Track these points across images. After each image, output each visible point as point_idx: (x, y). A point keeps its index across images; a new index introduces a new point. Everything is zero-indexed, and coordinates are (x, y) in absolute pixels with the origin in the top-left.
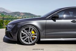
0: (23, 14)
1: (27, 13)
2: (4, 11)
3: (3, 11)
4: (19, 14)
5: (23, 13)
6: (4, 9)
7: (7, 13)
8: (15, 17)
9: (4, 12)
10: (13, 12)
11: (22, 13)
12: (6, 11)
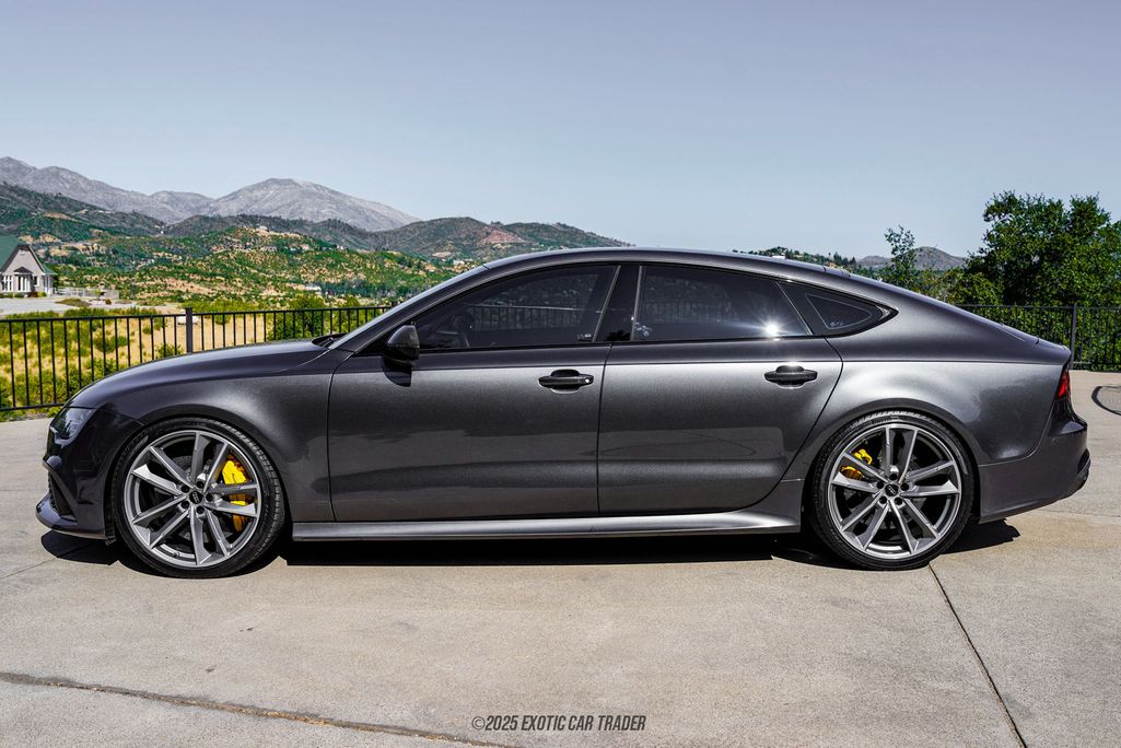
0: (509, 238)
1: (546, 228)
2: (340, 216)
3: (327, 213)
4: (473, 237)
5: (511, 228)
6: (334, 197)
7: (363, 234)
8: (436, 263)
9: (333, 224)
10: (419, 225)
11: (497, 226)
12: (358, 210)
